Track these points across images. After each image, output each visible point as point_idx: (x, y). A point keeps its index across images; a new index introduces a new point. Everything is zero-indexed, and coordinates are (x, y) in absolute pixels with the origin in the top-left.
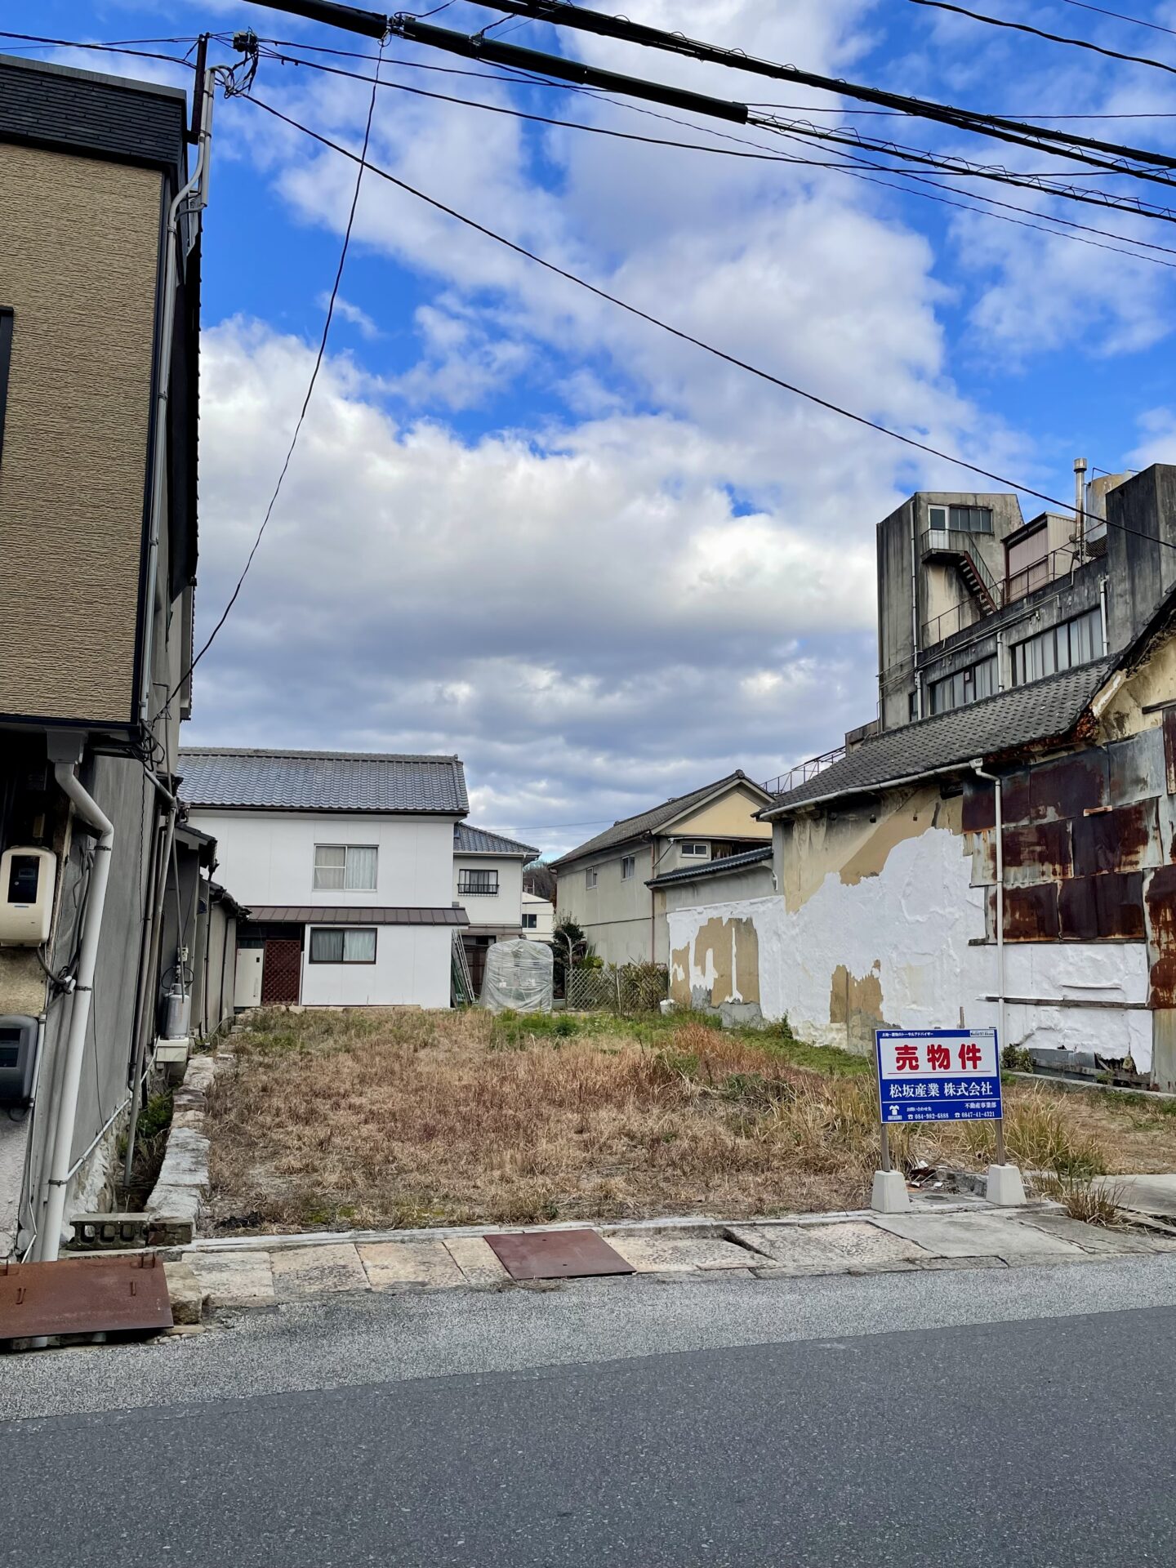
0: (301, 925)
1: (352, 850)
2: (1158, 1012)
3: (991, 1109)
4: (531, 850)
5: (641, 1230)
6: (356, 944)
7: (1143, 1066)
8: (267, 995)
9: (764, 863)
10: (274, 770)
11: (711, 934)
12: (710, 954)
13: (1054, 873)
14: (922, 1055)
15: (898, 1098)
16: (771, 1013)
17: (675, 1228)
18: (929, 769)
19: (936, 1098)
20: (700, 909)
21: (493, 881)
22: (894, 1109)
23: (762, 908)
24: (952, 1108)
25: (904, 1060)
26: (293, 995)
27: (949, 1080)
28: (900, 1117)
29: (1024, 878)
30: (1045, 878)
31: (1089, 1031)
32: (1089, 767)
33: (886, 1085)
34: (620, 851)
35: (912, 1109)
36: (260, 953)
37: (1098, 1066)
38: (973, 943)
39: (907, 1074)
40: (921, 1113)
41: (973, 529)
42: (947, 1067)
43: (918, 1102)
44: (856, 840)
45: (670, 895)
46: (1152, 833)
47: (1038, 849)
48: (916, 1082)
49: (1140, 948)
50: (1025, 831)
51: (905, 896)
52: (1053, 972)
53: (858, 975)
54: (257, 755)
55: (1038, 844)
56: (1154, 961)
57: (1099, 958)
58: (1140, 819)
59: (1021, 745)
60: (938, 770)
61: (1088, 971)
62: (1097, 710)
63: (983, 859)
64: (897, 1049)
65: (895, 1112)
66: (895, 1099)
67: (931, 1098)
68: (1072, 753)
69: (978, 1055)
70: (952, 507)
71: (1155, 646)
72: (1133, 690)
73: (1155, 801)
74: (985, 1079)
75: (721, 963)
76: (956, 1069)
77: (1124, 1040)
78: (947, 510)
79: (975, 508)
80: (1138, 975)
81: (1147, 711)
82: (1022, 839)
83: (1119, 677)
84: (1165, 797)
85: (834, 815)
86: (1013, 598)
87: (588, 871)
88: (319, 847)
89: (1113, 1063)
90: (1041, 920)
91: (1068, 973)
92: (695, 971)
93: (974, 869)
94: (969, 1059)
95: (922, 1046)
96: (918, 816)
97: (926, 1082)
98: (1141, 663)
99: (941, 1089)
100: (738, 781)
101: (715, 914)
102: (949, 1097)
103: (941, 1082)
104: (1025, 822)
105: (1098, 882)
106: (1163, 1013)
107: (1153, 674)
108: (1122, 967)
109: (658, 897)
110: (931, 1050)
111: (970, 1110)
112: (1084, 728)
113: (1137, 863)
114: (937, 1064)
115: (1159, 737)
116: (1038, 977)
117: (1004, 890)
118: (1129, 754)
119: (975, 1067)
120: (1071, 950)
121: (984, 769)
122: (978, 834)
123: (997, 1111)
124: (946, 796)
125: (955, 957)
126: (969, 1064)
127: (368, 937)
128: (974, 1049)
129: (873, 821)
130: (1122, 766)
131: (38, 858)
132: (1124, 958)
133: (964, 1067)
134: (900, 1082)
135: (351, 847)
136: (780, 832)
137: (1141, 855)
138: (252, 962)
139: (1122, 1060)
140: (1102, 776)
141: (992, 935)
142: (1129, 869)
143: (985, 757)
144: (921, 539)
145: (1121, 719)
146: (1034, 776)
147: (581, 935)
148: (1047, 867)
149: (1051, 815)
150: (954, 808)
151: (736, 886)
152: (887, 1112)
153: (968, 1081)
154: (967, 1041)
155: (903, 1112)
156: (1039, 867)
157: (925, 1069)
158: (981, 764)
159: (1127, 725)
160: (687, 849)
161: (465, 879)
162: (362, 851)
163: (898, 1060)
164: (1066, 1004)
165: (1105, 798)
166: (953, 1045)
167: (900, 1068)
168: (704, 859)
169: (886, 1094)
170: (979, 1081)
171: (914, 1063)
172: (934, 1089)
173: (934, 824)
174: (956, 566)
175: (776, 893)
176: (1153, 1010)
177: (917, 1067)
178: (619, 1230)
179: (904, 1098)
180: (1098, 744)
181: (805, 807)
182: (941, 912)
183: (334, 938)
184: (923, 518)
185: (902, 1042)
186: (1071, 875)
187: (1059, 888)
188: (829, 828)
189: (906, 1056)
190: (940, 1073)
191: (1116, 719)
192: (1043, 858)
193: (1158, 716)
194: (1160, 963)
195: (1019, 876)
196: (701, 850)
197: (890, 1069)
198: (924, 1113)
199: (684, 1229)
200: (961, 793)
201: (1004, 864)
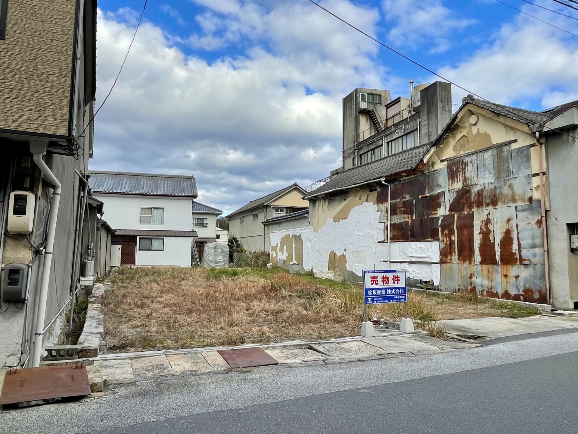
0: (136, 236)
1: (154, 209)
2: (442, 265)
3: (402, 299)
4: (220, 211)
5: (277, 346)
6: (156, 244)
7: (437, 283)
8: (123, 262)
9: (306, 215)
10: (125, 179)
11: (286, 240)
12: (285, 247)
13: (408, 218)
14: (380, 279)
15: (371, 295)
16: (307, 268)
17: (290, 346)
18: (365, 181)
19: (384, 295)
20: (282, 231)
21: (205, 222)
22: (370, 299)
23: (304, 231)
24: (389, 298)
25: (374, 281)
26: (133, 262)
27: (389, 288)
28: (372, 302)
29: (398, 219)
30: (405, 219)
31: (419, 272)
32: (421, 181)
33: (367, 290)
34: (252, 211)
35: (376, 299)
36: (120, 246)
37: (421, 283)
38: (379, 242)
39: (374, 286)
40: (379, 300)
41: (375, 102)
42: (388, 283)
43: (377, 296)
44: (339, 206)
45: (271, 227)
46: (442, 204)
47: (403, 209)
48: (377, 289)
49: (437, 243)
50: (399, 203)
51: (356, 226)
52: (407, 252)
53: (338, 254)
54: (118, 174)
55: (403, 208)
56: (441, 248)
57: (423, 246)
58: (439, 199)
59: (399, 173)
60: (369, 182)
61: (419, 251)
62: (425, 161)
63: (384, 213)
64: (371, 277)
65: (370, 300)
66: (370, 296)
67: (383, 295)
68: (415, 176)
69: (399, 279)
70: (368, 94)
71: (446, 139)
72: (437, 154)
73: (444, 192)
74: (401, 288)
75: (289, 251)
76: (391, 284)
77: (430, 274)
78: (366, 95)
79: (376, 94)
80: (436, 252)
81: (442, 161)
82: (397, 206)
83: (433, 149)
84: (447, 191)
85: (331, 198)
86: (388, 126)
87: (241, 218)
88: (142, 208)
89: (426, 282)
90: (403, 234)
91: (412, 252)
92: (279, 253)
93: (380, 216)
94: (396, 280)
95: (380, 276)
96: (361, 198)
97: (381, 289)
98: (441, 144)
99: (386, 292)
100: (295, 187)
101: (287, 233)
102: (389, 294)
103: (386, 289)
104: (399, 200)
105: (424, 221)
106: (444, 265)
107: (444, 148)
108: (430, 250)
109: (266, 228)
110: (383, 278)
111: (396, 299)
112: (420, 167)
113: (437, 214)
114: (385, 282)
115: (446, 171)
116: (401, 254)
117: (391, 224)
118: (436, 176)
119: (398, 283)
120: (413, 244)
121: (385, 181)
122: (382, 204)
123: (405, 299)
124: (371, 191)
125: (373, 247)
126: (396, 282)
127: (160, 241)
128: (398, 277)
129: (345, 200)
130: (433, 181)
131: (26, 196)
132: (431, 247)
133: (394, 284)
134: (372, 289)
135: (154, 208)
136: (311, 203)
137: (438, 211)
138: (117, 250)
139: (429, 281)
140: (426, 184)
141: (386, 239)
142: (434, 216)
143: (386, 177)
144: (358, 104)
145: (433, 164)
146: (402, 184)
147: (238, 241)
148: (406, 216)
149: (408, 198)
150: (374, 195)
151: (295, 223)
152: (367, 300)
153: (395, 288)
154: (396, 274)
155: (373, 301)
156: (403, 216)
157: (381, 285)
158: (384, 179)
159: (435, 166)
160: (277, 210)
161: (195, 221)
162: (158, 210)
163: (371, 281)
164: (411, 263)
165: (427, 192)
166: (390, 276)
167: (372, 284)
168: (284, 214)
169: (367, 294)
170: (399, 288)
171: (377, 282)
172: (383, 292)
173: (367, 201)
174: (369, 114)
175: (310, 226)
176: (441, 264)
177: (378, 284)
178: (270, 347)
179: (373, 295)
180: (425, 173)
181: (321, 195)
182: (368, 231)
183: (148, 242)
184: (358, 97)
185: (373, 275)
186: (414, 218)
187: (410, 223)
188: (329, 202)
189: (374, 280)
190: (386, 286)
191: (432, 164)
192: (404, 213)
193: (446, 163)
194: (444, 248)
195: (396, 219)
196: (282, 211)
197: (368, 285)
198: (380, 300)
199: (294, 346)
200: (376, 190)
201: (391, 215)
